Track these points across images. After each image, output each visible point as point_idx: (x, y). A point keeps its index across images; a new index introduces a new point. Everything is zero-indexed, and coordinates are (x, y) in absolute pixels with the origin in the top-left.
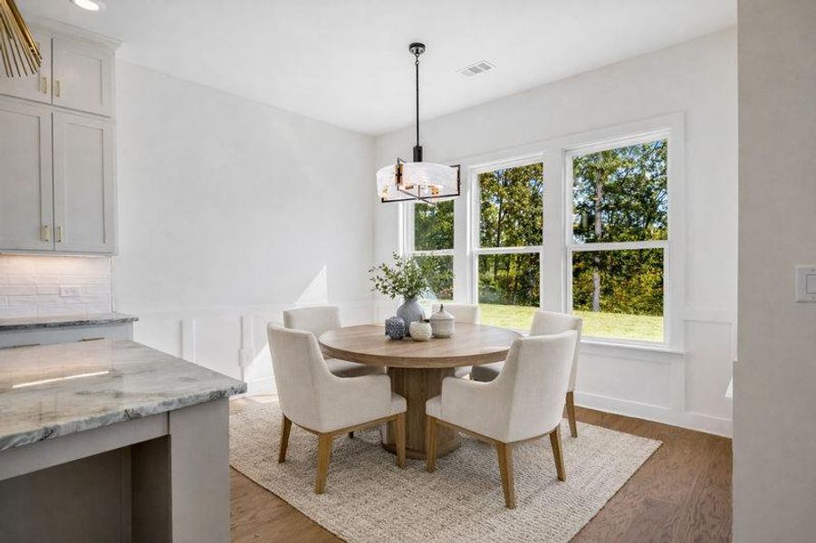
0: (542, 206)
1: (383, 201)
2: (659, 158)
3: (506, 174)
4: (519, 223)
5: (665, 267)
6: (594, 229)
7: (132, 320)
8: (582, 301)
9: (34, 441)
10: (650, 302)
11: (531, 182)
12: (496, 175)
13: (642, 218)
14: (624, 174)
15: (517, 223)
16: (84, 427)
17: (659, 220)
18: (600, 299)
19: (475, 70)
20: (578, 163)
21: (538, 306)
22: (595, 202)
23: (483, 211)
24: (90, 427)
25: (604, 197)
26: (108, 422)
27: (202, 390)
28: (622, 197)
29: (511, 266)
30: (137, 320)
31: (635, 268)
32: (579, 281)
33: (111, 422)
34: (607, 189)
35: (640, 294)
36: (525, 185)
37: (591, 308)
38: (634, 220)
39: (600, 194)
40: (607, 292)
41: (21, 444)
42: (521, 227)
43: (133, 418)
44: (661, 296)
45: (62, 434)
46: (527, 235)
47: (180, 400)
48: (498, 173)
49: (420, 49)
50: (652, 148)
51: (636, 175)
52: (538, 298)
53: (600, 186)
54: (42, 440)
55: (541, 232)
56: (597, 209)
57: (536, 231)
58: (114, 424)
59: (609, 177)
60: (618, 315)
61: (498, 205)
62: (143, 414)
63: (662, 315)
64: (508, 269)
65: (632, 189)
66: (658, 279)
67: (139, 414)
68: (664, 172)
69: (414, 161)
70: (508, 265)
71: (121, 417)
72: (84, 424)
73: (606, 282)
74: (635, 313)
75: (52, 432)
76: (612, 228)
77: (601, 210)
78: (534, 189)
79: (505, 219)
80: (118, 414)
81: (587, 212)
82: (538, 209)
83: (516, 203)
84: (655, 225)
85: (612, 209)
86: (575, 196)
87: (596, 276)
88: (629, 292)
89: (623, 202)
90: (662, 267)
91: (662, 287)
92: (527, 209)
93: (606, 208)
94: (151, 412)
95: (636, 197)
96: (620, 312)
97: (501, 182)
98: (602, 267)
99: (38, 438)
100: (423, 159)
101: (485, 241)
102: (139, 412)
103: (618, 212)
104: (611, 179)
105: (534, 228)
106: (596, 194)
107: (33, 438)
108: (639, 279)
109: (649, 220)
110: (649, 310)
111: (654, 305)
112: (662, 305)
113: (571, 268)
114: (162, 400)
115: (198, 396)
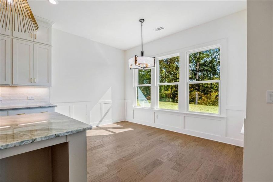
0: (179, 70)
1: (130, 69)
2: (217, 55)
3: (168, 60)
4: (172, 76)
5: (219, 90)
6: (196, 78)
7: (55, 106)
8: (192, 101)
9: (30, 143)
10: (214, 102)
11: (176, 63)
12: (164, 61)
13: (212, 74)
14: (206, 60)
15: (171, 76)
16: (43, 139)
17: (217, 75)
18: (198, 100)
19: (159, 29)
20: (191, 56)
21: (178, 102)
22: (196, 69)
23: (160, 72)
24: (45, 139)
25: (199, 67)
26: (50, 137)
27: (78, 128)
28: (205, 67)
29: (169, 90)
30: (57, 106)
31: (209, 90)
32: (191, 95)
33: (51, 138)
34: (200, 65)
35: (211, 99)
36: (174, 64)
37: (195, 103)
38: (209, 75)
39: (198, 66)
40: (200, 98)
41: (26, 144)
42: (173, 77)
43: (57, 136)
44: (218, 100)
45: (37, 141)
46: (174, 80)
47: (71, 131)
48: (165, 60)
49: (143, 21)
50: (215, 51)
51: (210, 60)
52: (178, 100)
53: (198, 64)
54: (32, 143)
55: (179, 79)
56: (197, 71)
57: (177, 78)
58: (52, 138)
59: (201, 61)
60: (204, 106)
61: (165, 70)
62: (60, 136)
63: (218, 106)
64: (168, 91)
65: (209, 64)
66: (217, 94)
67: (59, 136)
68: (219, 59)
69: (141, 56)
70: (168, 89)
71: (54, 136)
72: (43, 138)
73: (200, 95)
74: (209, 105)
75: (35, 140)
76: (202, 77)
77: (198, 71)
78: (176, 65)
79: (167, 75)
80: (53, 135)
81: (194, 72)
82: (178, 71)
83: (171, 70)
84: (216, 77)
85: (202, 71)
86: (190, 67)
87: (197, 93)
88: (207, 99)
89: (205, 69)
90: (218, 90)
91: (218, 97)
92: (174, 71)
93: (200, 71)
94: (63, 135)
95: (210, 67)
96: (204, 105)
97: (166, 63)
98: (198, 90)
99: (31, 142)
100: (144, 55)
101: (161, 82)
102: (59, 135)
103: (204, 72)
104: (202, 61)
105: (176, 77)
106: (197, 66)
107: (29, 142)
108: (210, 94)
109: (214, 75)
110: (213, 105)
111: (215, 103)
112: (218, 103)
113: (189, 91)
114: (66, 131)
115: (77, 130)
